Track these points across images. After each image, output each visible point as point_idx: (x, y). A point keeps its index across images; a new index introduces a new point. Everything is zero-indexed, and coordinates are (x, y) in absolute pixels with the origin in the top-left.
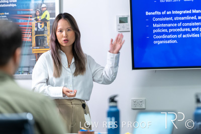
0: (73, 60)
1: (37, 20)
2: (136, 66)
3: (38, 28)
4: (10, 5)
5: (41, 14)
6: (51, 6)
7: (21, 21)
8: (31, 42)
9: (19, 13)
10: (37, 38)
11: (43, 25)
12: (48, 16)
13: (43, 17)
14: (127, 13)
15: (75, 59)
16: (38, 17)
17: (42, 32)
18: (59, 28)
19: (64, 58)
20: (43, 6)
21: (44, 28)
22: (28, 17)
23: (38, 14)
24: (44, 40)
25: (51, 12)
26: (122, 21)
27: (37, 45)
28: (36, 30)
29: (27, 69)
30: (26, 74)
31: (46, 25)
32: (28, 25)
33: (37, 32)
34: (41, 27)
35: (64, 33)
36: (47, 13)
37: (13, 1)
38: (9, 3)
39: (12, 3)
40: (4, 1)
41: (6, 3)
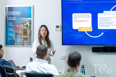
0: (46, 43)
1: (24, 25)
2: (63, 44)
3: (24, 28)
4: (13, 20)
5: (25, 23)
6: (30, 20)
7: (17, 25)
8: (22, 33)
9: (17, 22)
10: (24, 32)
11: (26, 27)
12: (29, 24)
13: (26, 24)
15: (47, 42)
16: (24, 24)
17: (26, 30)
19: (43, 42)
20: (27, 20)
21: (27, 28)
22: (20, 24)
23: (24, 23)
24: (26, 33)
25: (29, 22)
26: (57, 27)
27: (24, 35)
29: (20, 43)
30: (19, 45)
31: (27, 27)
32: (20, 27)
33: (24, 30)
34: (25, 28)
36: (28, 23)
37: (15, 18)
38: (13, 19)
39: (14, 19)
40: (11, 18)
41: (12, 19)
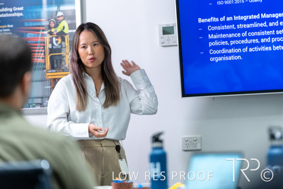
0: (103, 87)
1: (51, 33)
3: (53, 45)
4: (14, 15)
5: (56, 26)
6: (70, 14)
7: (30, 35)
8: (45, 64)
9: (26, 24)
10: (51, 58)
11: (60, 40)
12: (67, 27)
13: (59, 29)
14: (172, 21)
15: (105, 85)
16: (53, 30)
17: (59, 50)
18: (82, 43)
19: (90, 84)
20: (60, 14)
21: (61, 44)
22: (39, 30)
23: (53, 25)
24: (61, 61)
25: (69, 22)
26: (166, 31)
27: (52, 67)
28: (50, 47)
29: (39, 101)
30: (38, 108)
31: (63, 40)
32: (39, 40)
33: (52, 50)
34: (57, 42)
35: (89, 49)
36: (64, 23)
37: (19, 9)
38: (13, 12)
39: (16, 12)
40: (6, 9)
41: (9, 12)
